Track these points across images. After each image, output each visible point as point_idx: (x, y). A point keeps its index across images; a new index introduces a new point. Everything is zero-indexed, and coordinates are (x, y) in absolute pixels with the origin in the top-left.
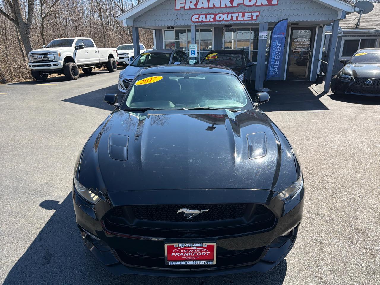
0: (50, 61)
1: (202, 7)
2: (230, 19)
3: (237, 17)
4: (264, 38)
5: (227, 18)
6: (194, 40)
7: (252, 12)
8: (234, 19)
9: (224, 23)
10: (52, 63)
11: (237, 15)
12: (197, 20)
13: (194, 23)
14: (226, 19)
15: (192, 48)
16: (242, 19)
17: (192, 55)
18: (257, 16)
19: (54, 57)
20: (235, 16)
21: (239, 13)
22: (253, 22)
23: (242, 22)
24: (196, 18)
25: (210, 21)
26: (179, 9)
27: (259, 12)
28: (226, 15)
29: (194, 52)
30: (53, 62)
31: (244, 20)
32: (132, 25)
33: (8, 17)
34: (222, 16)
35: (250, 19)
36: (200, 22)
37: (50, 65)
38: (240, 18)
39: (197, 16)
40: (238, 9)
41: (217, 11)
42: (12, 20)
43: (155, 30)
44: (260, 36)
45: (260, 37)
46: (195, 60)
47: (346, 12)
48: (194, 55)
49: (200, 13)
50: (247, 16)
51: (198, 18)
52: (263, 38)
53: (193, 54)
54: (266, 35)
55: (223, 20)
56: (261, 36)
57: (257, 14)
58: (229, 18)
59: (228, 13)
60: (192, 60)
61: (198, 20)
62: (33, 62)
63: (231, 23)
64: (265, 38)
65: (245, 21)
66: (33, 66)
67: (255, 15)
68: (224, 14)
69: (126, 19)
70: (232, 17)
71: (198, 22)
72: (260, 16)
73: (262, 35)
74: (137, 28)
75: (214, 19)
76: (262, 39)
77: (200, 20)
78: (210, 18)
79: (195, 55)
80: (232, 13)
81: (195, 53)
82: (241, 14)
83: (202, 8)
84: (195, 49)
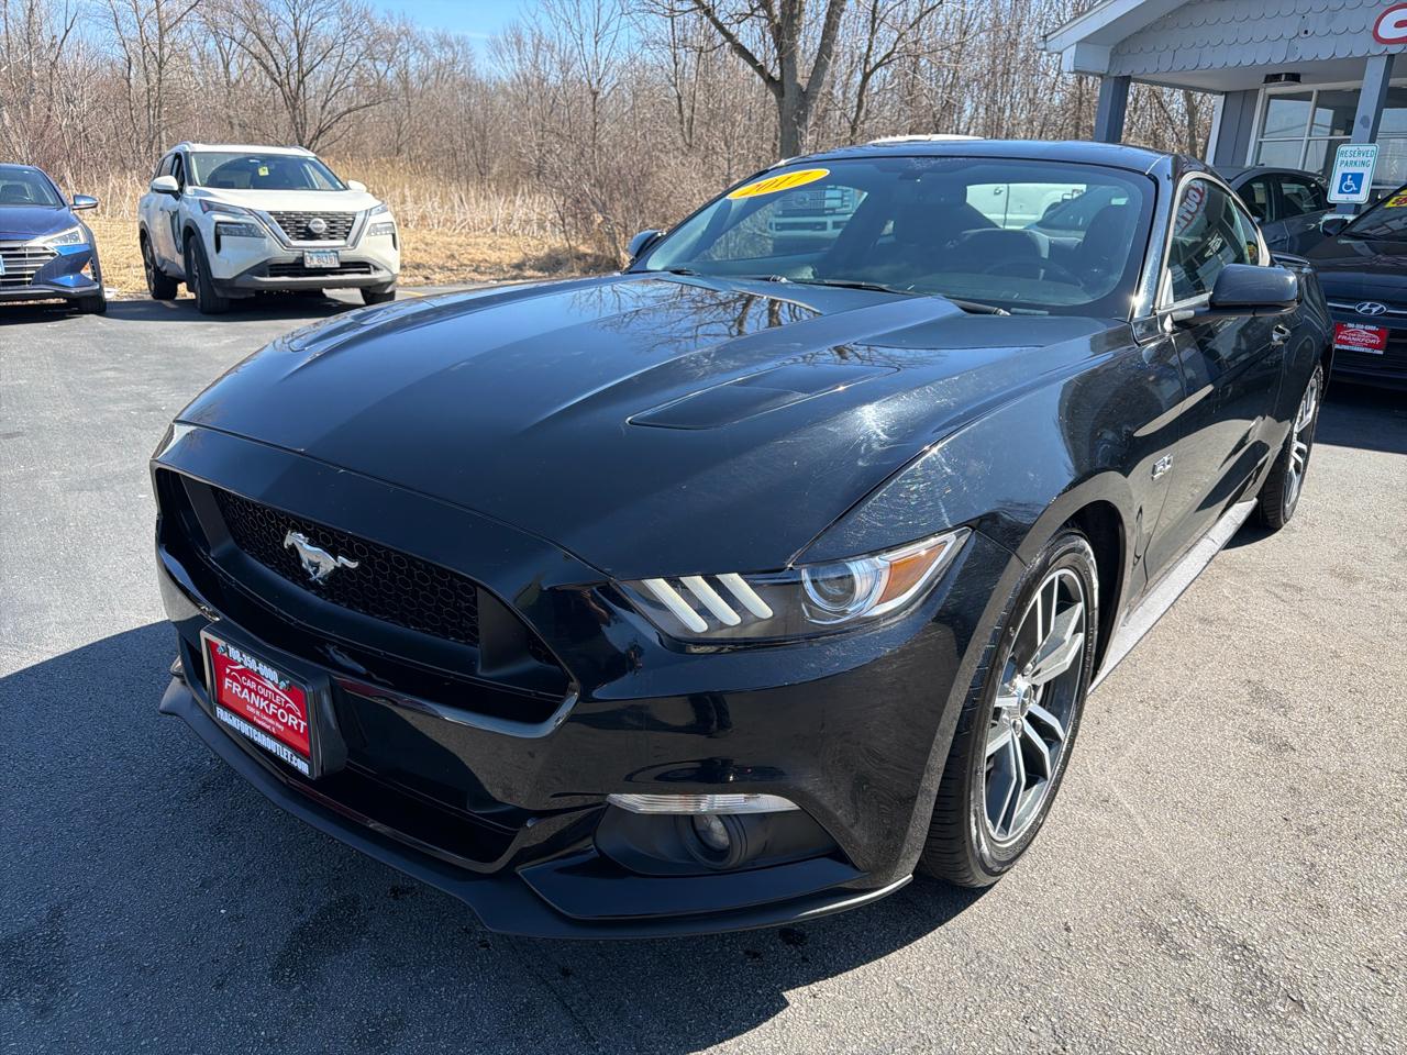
0: (827, 212)
6: (1366, 126)
10: (829, 220)
13: (1384, 47)
15: (1349, 159)
19: (842, 199)
29: (1358, 178)
30: (834, 214)
32: (1103, 68)
33: (761, 70)
37: (823, 226)
42: (769, 80)
43: (1226, 94)
48: (1353, 192)
53: (1348, 187)
62: (780, 212)
66: (777, 224)
69: (1078, 42)
74: (1123, 82)
79: (1358, 192)
81: (1359, 186)
84: (1363, 163)
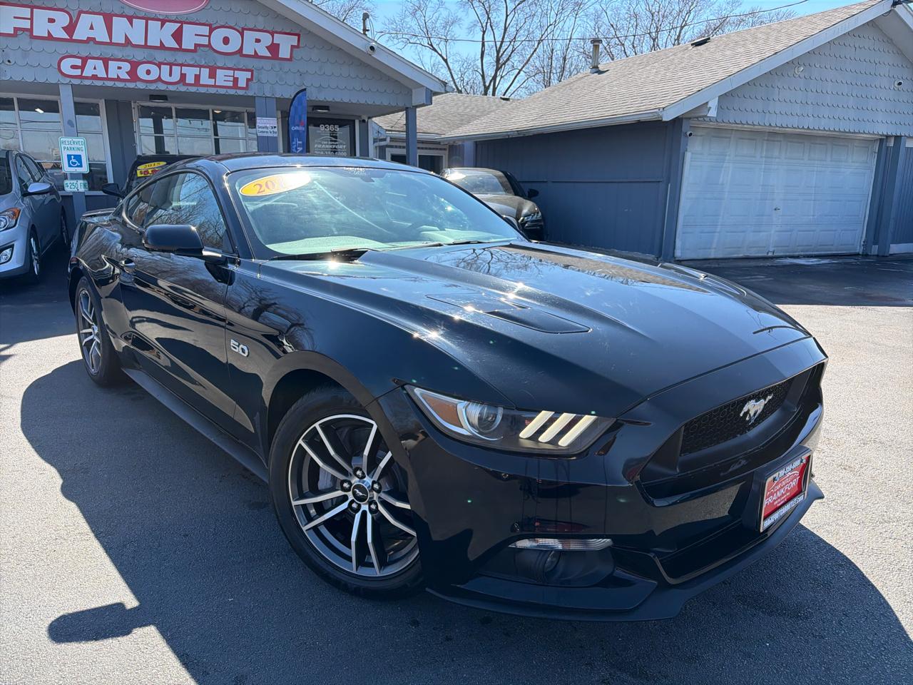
1: (90, 40)
2: (178, 79)
3: (197, 77)
4: (271, 132)
5: (170, 75)
6: (72, 126)
7: (234, 70)
8: (190, 79)
9: (162, 87)
11: (196, 71)
12: (78, 72)
13: (68, 79)
14: (165, 77)
15: (69, 146)
16: (211, 82)
17: (70, 166)
18: (248, 80)
20: (191, 73)
21: (200, 67)
22: (241, 92)
23: (213, 91)
24: (74, 67)
25: (118, 79)
26: (12, 32)
27: (252, 71)
28: (165, 68)
29: (78, 158)
31: (215, 86)
34: (153, 68)
35: (231, 84)
36: (87, 78)
38: (205, 79)
39: (78, 62)
40: (197, 59)
41: (139, 55)
44: (260, 127)
45: (261, 130)
46: (83, 179)
47: (431, 91)
48: (78, 166)
49: (84, 54)
50: (223, 78)
51: (82, 68)
52: (267, 132)
53: (75, 163)
54: (275, 127)
55: (159, 79)
56: (263, 128)
57: (248, 75)
58: (176, 77)
59: (171, 65)
60: (75, 182)
61: (82, 74)
63: (182, 88)
64: (274, 132)
65: (219, 89)
67: (243, 77)
68: (159, 65)
70: (183, 76)
71: (80, 77)
72: (254, 81)
73: (263, 125)
75: (133, 74)
76: (265, 135)
77: (88, 72)
78: (119, 70)
79: (81, 166)
80: (181, 65)
81: (81, 162)
82: (205, 72)
83: (92, 43)
84: (78, 149)
